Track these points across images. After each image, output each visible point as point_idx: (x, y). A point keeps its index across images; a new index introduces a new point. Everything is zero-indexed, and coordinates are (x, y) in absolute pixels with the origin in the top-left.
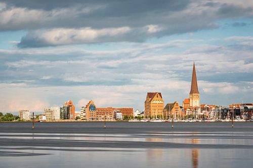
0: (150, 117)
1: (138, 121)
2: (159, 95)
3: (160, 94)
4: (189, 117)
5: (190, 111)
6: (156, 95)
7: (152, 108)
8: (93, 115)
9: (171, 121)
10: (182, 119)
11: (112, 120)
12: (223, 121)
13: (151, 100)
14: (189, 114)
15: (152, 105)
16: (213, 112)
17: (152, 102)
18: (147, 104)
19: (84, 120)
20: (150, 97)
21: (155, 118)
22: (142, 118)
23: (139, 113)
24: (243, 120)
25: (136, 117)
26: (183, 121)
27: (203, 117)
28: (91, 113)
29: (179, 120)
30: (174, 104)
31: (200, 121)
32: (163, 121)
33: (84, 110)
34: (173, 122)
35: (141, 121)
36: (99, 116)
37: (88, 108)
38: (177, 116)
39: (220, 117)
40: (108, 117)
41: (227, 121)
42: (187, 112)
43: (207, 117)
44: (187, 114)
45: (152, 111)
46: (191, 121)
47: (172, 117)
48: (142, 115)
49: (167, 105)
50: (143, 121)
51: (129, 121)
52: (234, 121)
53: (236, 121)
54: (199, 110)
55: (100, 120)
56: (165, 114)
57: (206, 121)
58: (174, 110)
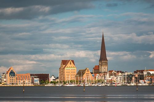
0: (64, 82)
1: (54, 85)
2: (72, 63)
3: (73, 61)
4: (99, 81)
5: (100, 77)
6: (69, 63)
7: (66, 74)
8: (13, 80)
9: (82, 85)
10: (92, 84)
11: (30, 85)
12: (128, 85)
13: (65, 67)
14: (99, 79)
15: (65, 71)
16: (119, 77)
17: (65, 69)
18: (61, 70)
19: (5, 85)
20: (64, 64)
21: (68, 82)
22: (57, 82)
23: (55, 79)
24: (146, 84)
25: (52, 82)
26: (94, 85)
27: (111, 81)
28: (11, 78)
29: (89, 85)
30: (85, 70)
31: (108, 85)
32: (75, 85)
33: (5, 76)
34: (84, 86)
35: (56, 85)
36: (18, 81)
37: (9, 74)
38: (88, 81)
39: (126, 81)
40: (27, 82)
41: (132, 85)
42: (97, 77)
43: (115, 81)
44: (97, 79)
45: (66, 76)
46: (100, 85)
47: (84, 82)
48: (57, 80)
49: (79, 71)
50: (58, 85)
51: (46, 85)
52: (138, 85)
53: (140, 85)
54: (108, 75)
55: (19, 85)
56: (77, 79)
57: (114, 85)
58: (85, 75)
